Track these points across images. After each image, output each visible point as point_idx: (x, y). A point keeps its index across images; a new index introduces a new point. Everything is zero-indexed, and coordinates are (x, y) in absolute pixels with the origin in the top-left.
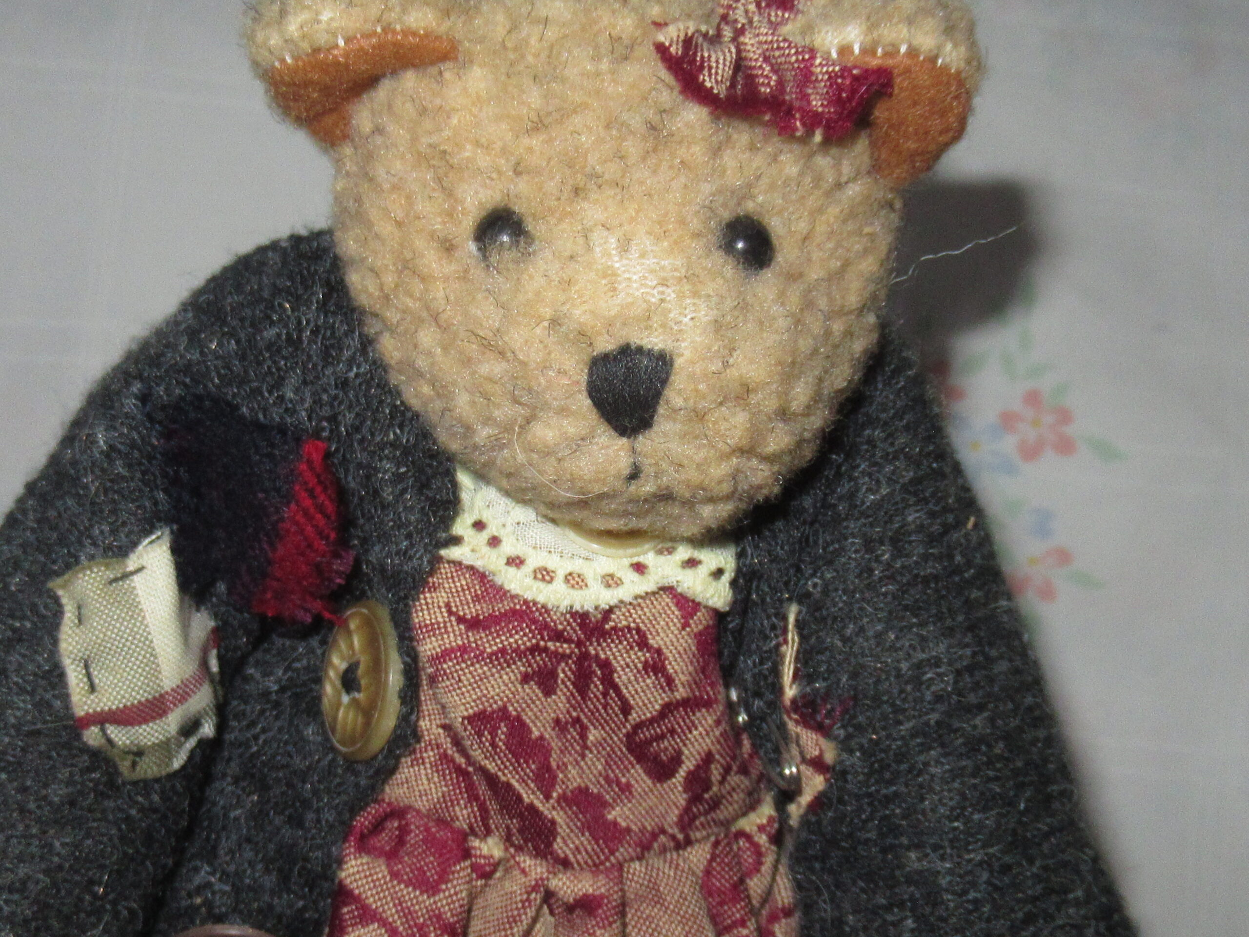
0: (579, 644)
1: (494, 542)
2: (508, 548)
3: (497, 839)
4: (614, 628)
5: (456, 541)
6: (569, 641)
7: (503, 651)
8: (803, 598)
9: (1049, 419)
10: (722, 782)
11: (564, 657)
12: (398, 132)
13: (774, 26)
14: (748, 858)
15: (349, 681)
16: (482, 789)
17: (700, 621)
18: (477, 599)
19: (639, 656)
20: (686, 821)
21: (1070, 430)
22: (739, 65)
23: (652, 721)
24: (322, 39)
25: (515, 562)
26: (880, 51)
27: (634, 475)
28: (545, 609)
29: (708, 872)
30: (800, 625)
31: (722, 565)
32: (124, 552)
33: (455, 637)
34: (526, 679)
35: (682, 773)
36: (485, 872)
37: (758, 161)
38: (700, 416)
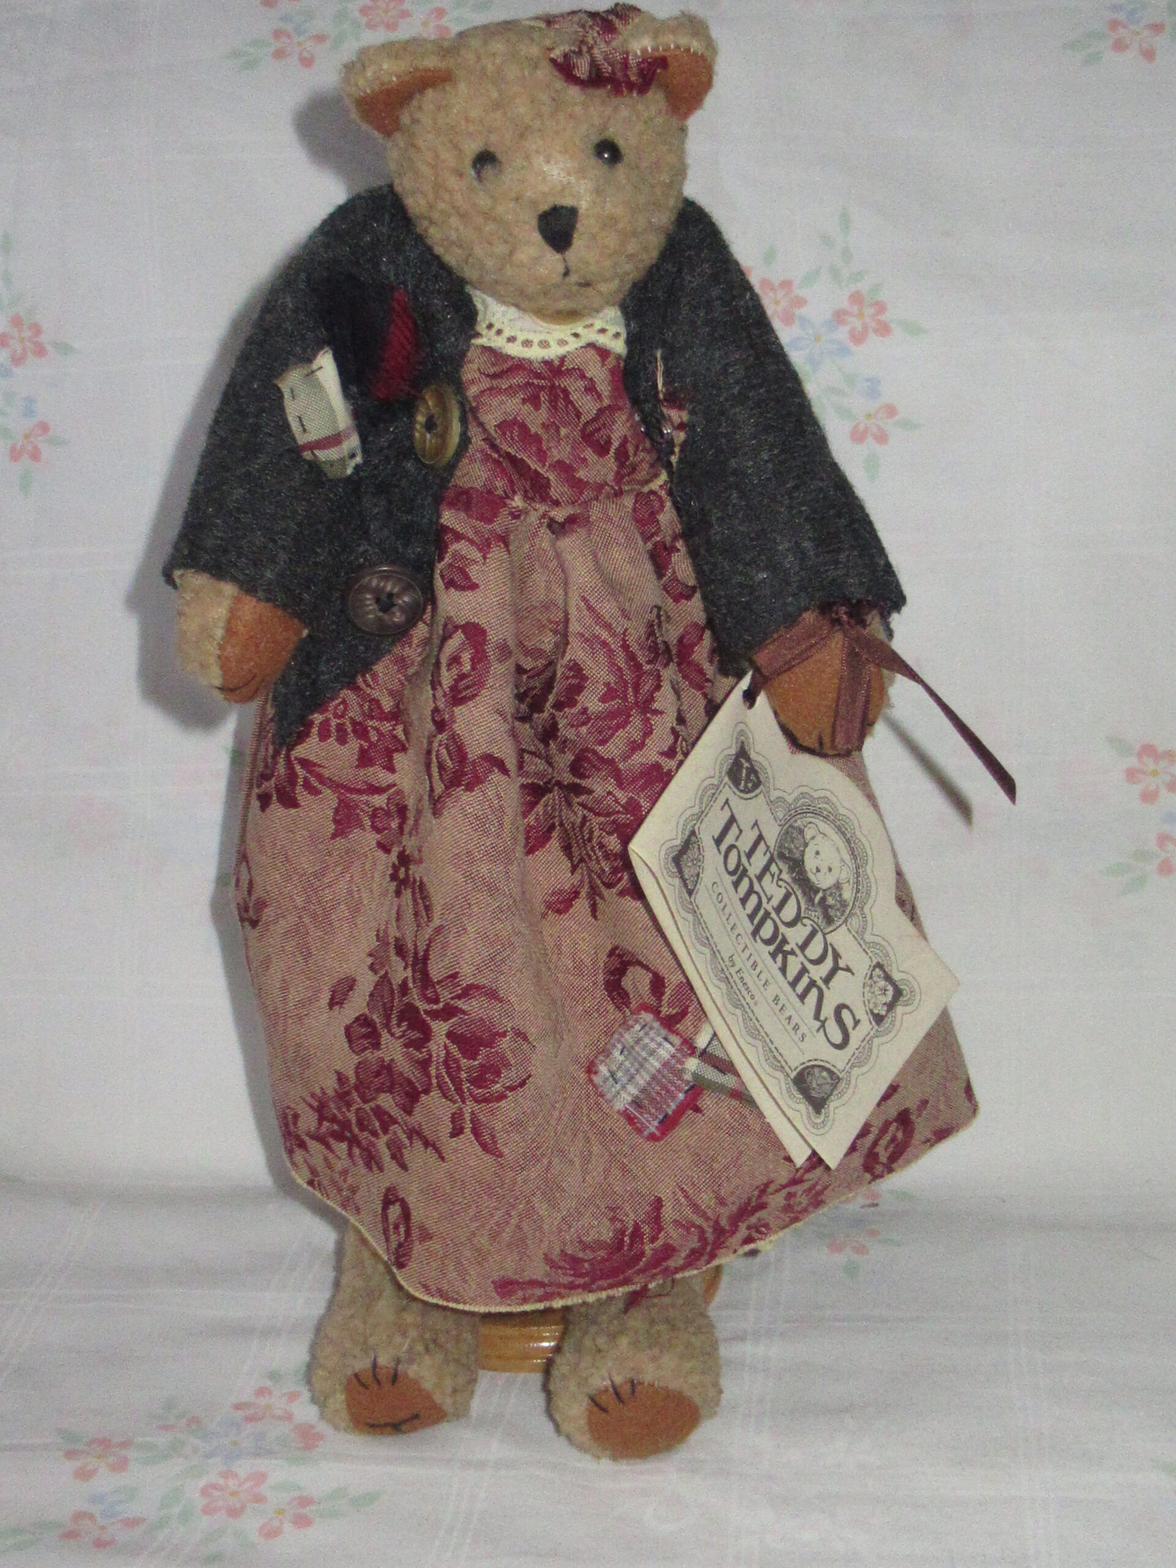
0: (550, 380)
1: (499, 332)
2: (507, 333)
3: (520, 497)
4: (567, 369)
5: (478, 335)
6: (544, 378)
7: (510, 387)
8: (664, 343)
9: (869, 311)
10: (635, 454)
11: (542, 388)
12: (426, 119)
13: (608, 43)
14: (657, 505)
15: (430, 425)
16: (510, 469)
17: (611, 362)
18: (493, 365)
19: (581, 384)
20: (619, 478)
21: (885, 317)
22: (593, 63)
23: (594, 420)
24: (386, 79)
25: (512, 339)
26: (661, 49)
27: (567, 273)
28: (530, 362)
29: (634, 510)
30: (664, 358)
31: (619, 330)
32: (310, 361)
33: (486, 383)
34: (524, 401)
35: (612, 451)
36: (516, 515)
37: (609, 111)
38: (594, 237)
